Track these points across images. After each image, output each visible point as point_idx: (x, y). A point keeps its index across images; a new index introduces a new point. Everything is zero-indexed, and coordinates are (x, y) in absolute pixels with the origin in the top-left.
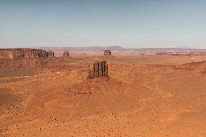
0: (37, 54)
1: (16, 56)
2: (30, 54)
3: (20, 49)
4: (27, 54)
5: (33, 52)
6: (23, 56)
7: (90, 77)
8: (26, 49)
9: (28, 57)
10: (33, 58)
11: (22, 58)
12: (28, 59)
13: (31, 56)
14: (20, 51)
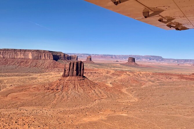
0: (52, 56)
1: (34, 57)
2: (46, 55)
3: (38, 50)
4: (43, 55)
5: (48, 54)
6: (39, 57)
7: (64, 76)
8: (44, 50)
9: (44, 58)
10: (48, 59)
11: (39, 58)
12: (44, 60)
13: (46, 57)
14: (38, 52)
